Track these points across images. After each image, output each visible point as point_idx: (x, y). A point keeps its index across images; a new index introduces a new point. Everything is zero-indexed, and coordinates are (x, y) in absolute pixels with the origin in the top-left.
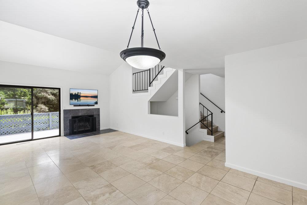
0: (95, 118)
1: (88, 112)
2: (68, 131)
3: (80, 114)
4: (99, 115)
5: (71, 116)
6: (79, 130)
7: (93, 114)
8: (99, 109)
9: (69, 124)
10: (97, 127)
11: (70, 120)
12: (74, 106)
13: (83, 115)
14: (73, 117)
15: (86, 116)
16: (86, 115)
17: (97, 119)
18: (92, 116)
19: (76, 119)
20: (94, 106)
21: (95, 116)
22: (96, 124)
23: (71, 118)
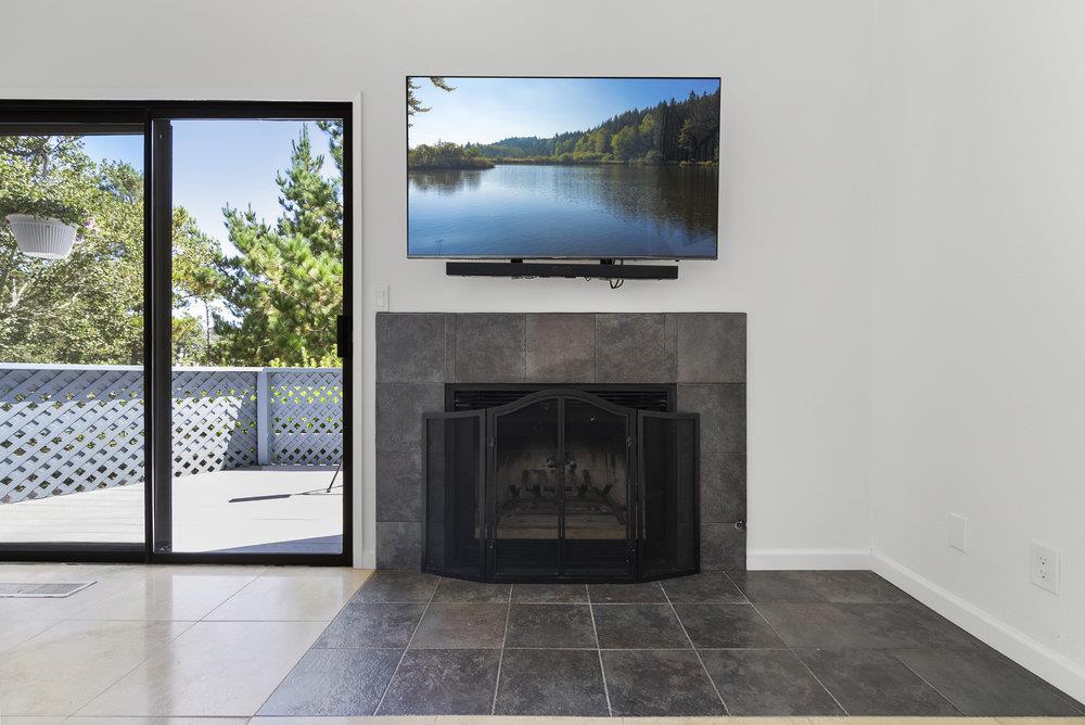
0: (694, 420)
1: (606, 349)
2: (413, 531)
3: (529, 368)
4: (734, 393)
5: (438, 379)
6: (501, 534)
7: (664, 379)
8: (733, 327)
9: (418, 458)
10: (712, 530)
11: (428, 421)
12: (453, 269)
13: (559, 378)
14: (462, 396)
15: (592, 389)
16: (591, 376)
17: (711, 443)
18: (656, 397)
19: (481, 413)
20: (671, 273)
21: (684, 403)
22: (704, 488)
23: (436, 402)
